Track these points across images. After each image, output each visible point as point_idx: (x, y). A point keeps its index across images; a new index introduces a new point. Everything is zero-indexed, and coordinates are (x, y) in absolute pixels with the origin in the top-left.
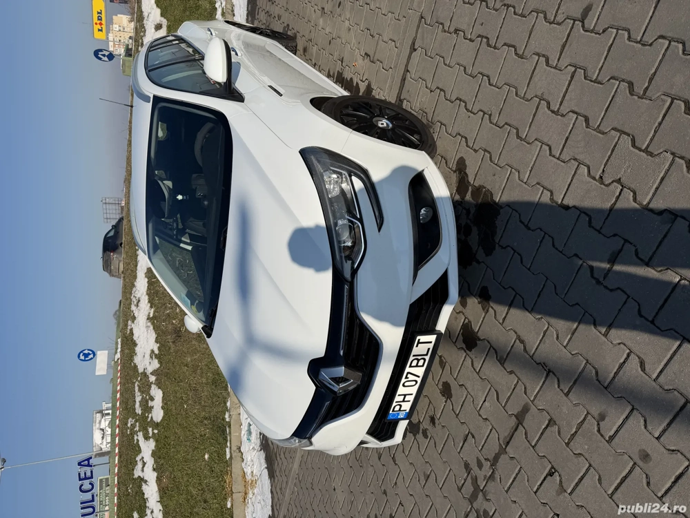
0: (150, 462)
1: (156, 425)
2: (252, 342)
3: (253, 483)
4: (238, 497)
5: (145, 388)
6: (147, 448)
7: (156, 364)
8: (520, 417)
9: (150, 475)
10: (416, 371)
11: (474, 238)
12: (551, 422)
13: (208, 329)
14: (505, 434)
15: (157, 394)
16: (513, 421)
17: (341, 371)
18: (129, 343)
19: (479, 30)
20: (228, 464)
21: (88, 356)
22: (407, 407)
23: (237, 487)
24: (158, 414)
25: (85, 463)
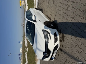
0: (27, 56)
1: (27, 52)
2: (37, 48)
3: (38, 60)
4: (36, 61)
5: (26, 48)
6: (26, 54)
7: (27, 45)
8: (66, 60)
9: (27, 58)
10: (55, 54)
11: (62, 39)
12: (69, 62)
13: (33, 45)
14: (65, 62)
15: (27, 48)
16: (65, 61)
17: (46, 54)
18: (24, 42)
19: (63, 15)
20: (35, 57)
21: (20, 42)
22: (54, 57)
23: (36, 60)
24: (27, 51)
25: (19, 54)
